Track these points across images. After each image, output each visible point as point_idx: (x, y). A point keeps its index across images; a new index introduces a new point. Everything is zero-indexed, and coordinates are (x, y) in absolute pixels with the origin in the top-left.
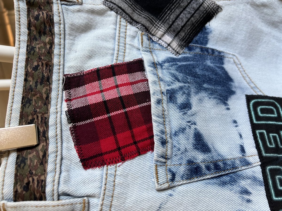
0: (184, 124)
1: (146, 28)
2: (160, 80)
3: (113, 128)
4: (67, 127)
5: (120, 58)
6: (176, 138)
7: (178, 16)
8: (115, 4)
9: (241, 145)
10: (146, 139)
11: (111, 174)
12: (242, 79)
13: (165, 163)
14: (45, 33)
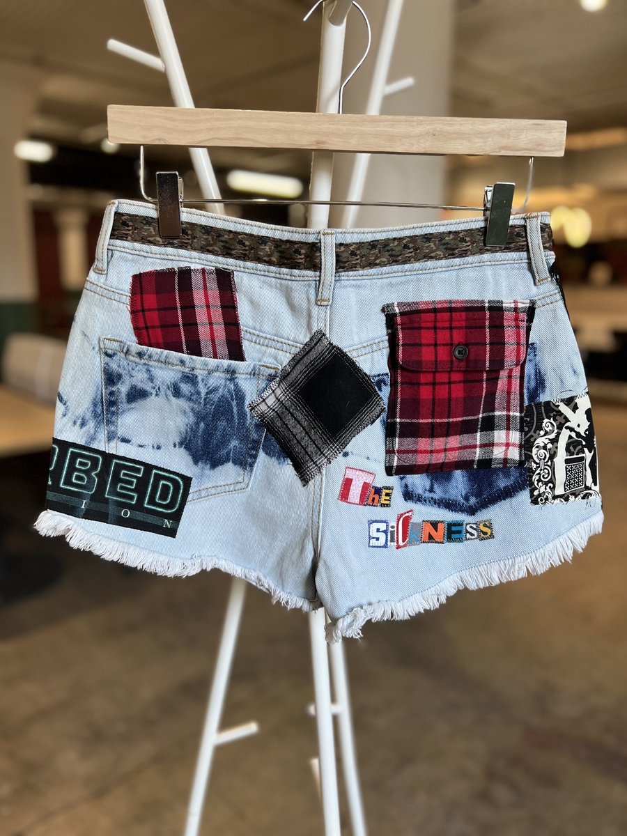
0: (158, 383)
1: (286, 376)
2: (210, 372)
3: (165, 309)
4: (175, 266)
5: (248, 336)
6: (144, 370)
7: (299, 422)
8: (316, 344)
9: (130, 441)
10: (149, 340)
11: (120, 298)
12: (214, 484)
13: (123, 351)
14: (281, 257)
